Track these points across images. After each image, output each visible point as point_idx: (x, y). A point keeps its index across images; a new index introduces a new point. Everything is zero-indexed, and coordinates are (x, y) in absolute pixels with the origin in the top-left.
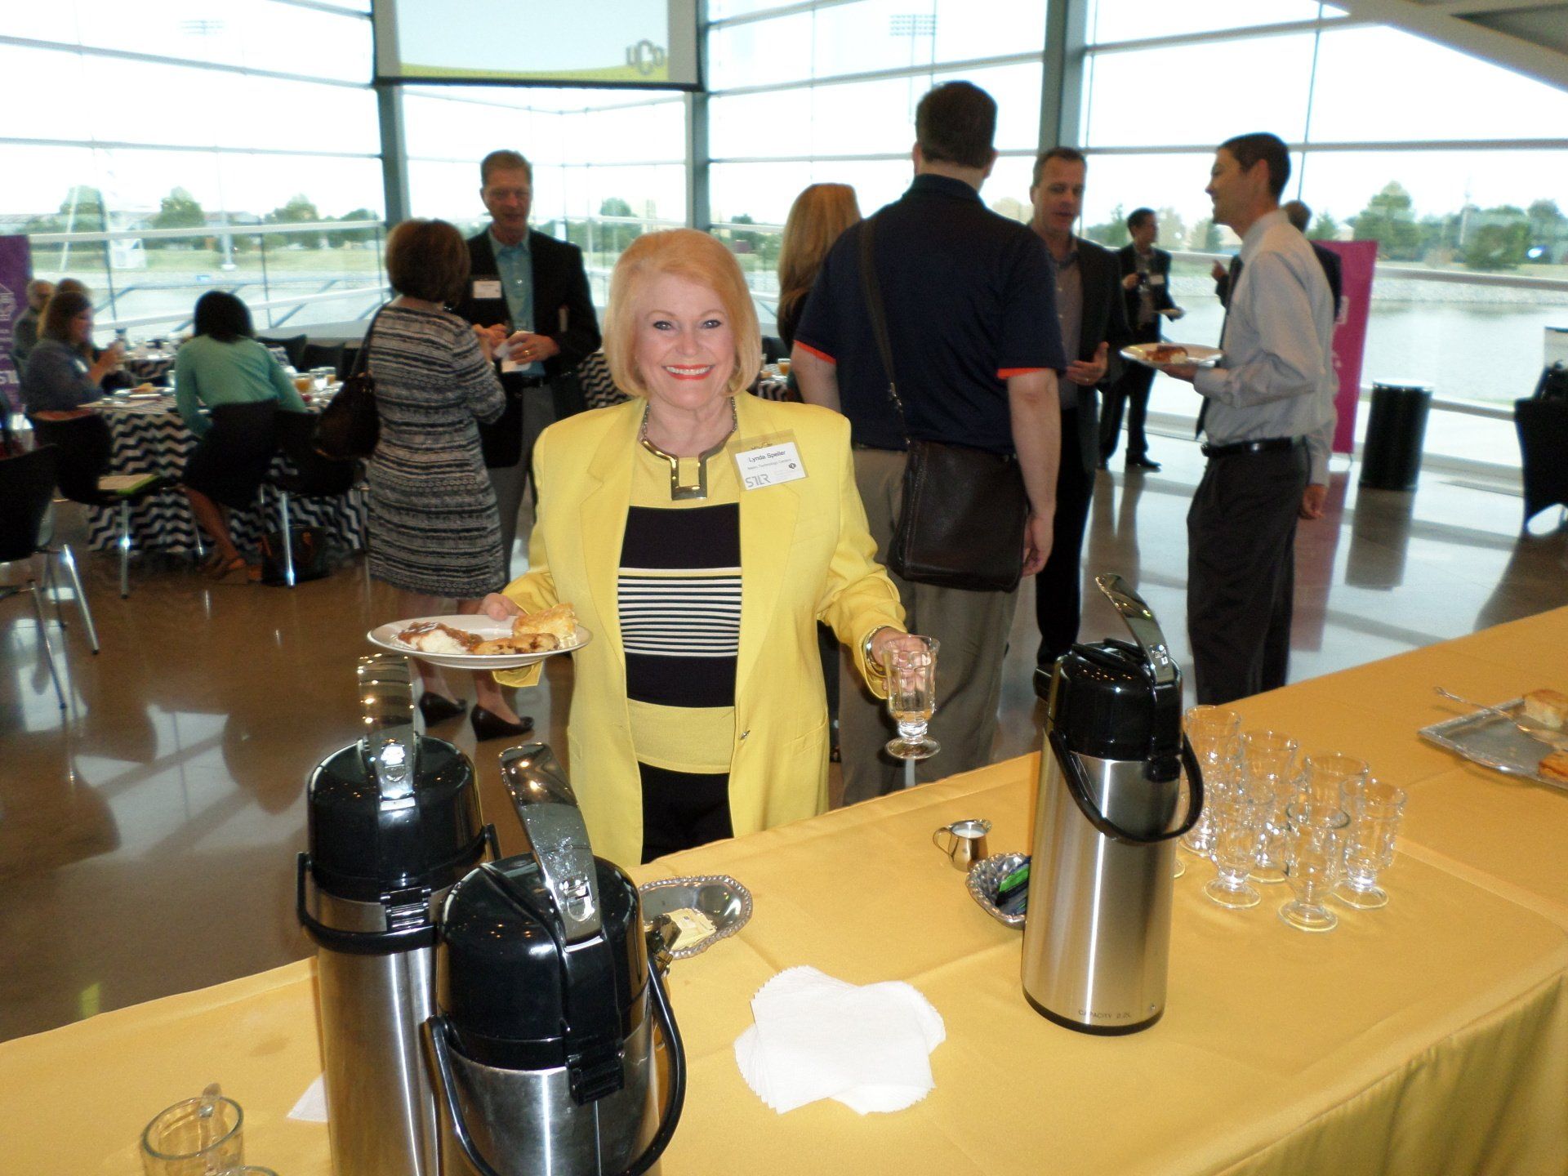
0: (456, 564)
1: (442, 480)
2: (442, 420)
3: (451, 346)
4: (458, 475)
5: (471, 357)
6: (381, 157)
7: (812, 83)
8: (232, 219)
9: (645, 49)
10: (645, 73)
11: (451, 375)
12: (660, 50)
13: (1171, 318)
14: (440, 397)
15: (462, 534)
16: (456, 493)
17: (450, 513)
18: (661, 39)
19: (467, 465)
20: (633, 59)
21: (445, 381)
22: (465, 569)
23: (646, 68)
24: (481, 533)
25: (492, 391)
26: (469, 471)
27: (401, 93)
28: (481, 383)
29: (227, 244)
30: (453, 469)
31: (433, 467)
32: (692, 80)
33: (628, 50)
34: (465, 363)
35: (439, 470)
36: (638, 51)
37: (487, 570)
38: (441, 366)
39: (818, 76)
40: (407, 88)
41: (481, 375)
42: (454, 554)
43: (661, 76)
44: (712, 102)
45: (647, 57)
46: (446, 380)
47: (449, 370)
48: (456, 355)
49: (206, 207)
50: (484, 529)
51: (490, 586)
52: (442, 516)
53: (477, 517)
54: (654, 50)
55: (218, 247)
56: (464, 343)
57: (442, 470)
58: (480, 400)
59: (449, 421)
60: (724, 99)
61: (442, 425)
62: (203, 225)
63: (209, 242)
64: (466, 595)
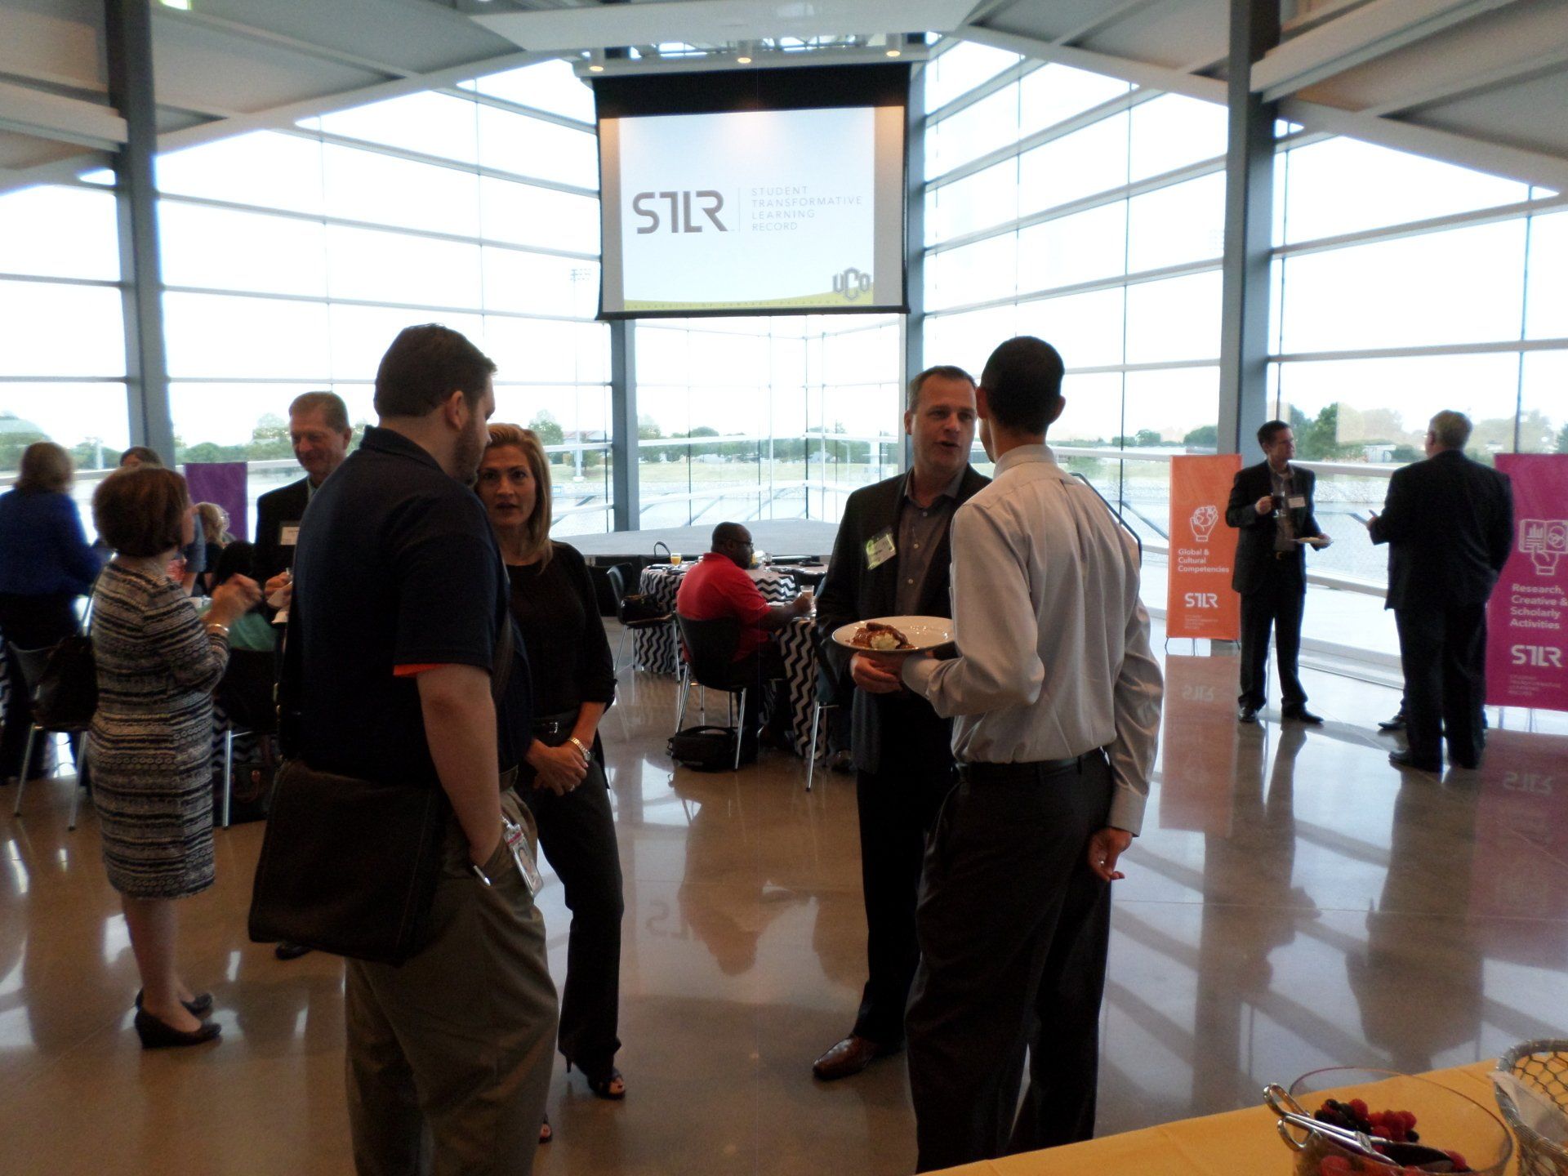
0: (141, 857)
1: (131, 757)
2: (135, 690)
3: (143, 608)
4: (152, 752)
5: (169, 621)
6: (611, 384)
7: (1016, 301)
8: (584, 438)
9: (852, 276)
10: (851, 299)
11: (140, 641)
12: (867, 277)
13: (1316, 547)
14: (132, 664)
15: (149, 822)
16: (145, 773)
17: (136, 795)
18: (867, 267)
19: (165, 741)
20: (839, 286)
21: (134, 647)
22: (152, 862)
23: (852, 294)
24: (174, 820)
25: (197, 658)
26: (166, 748)
27: (634, 326)
28: (183, 649)
29: (579, 460)
30: (147, 744)
31: (123, 741)
32: (898, 302)
33: (835, 278)
34: (160, 627)
35: (129, 745)
36: (845, 278)
37: (180, 865)
38: (129, 629)
39: (1022, 292)
40: (638, 321)
41: (183, 640)
42: (139, 844)
43: (867, 300)
44: (928, 324)
45: (853, 283)
46: (135, 645)
47: (140, 634)
48: (147, 618)
49: (566, 429)
50: (178, 817)
51: (183, 884)
52: (128, 798)
53: (169, 802)
54: (859, 277)
55: (572, 462)
56: (160, 605)
57: (133, 745)
58: (183, 667)
59: (145, 691)
60: (941, 319)
61: (137, 695)
62: (562, 442)
63: (565, 456)
64: (150, 895)
